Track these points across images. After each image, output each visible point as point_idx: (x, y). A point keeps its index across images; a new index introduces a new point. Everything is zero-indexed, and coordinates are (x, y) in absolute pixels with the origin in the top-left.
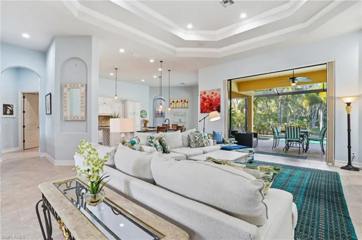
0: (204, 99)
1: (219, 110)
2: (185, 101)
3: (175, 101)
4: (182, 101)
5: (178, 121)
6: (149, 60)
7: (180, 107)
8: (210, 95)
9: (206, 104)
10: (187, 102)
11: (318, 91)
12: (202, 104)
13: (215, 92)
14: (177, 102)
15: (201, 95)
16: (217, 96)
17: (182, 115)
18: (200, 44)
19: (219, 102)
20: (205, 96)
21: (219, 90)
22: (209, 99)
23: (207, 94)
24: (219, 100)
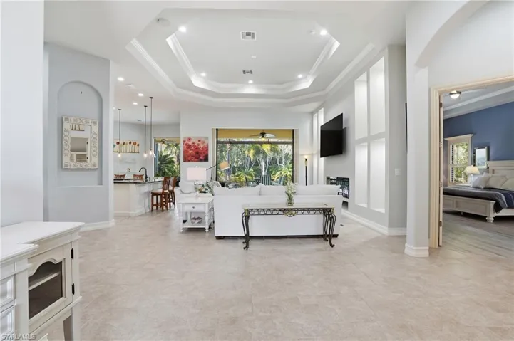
0: (189, 147)
1: (206, 159)
2: (135, 143)
3: (121, 142)
4: (130, 143)
5: (126, 170)
6: (137, 94)
7: (128, 151)
8: (197, 143)
9: (190, 152)
10: (138, 145)
11: (261, 143)
12: (185, 152)
13: (202, 140)
14: (124, 144)
15: (184, 141)
16: (205, 144)
17: (130, 163)
18: (203, 91)
19: (207, 150)
20: (190, 143)
21: (207, 138)
22: (195, 146)
23: (193, 140)
24: (206, 148)
